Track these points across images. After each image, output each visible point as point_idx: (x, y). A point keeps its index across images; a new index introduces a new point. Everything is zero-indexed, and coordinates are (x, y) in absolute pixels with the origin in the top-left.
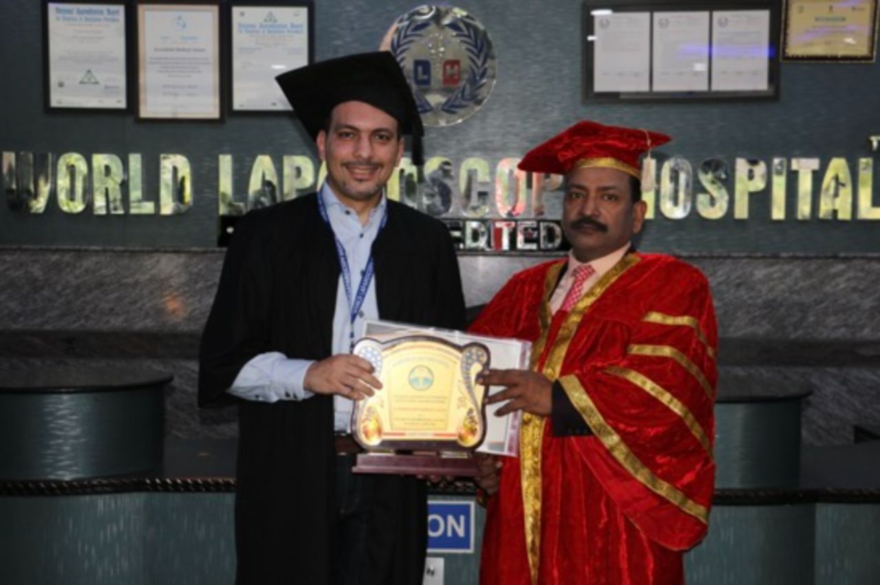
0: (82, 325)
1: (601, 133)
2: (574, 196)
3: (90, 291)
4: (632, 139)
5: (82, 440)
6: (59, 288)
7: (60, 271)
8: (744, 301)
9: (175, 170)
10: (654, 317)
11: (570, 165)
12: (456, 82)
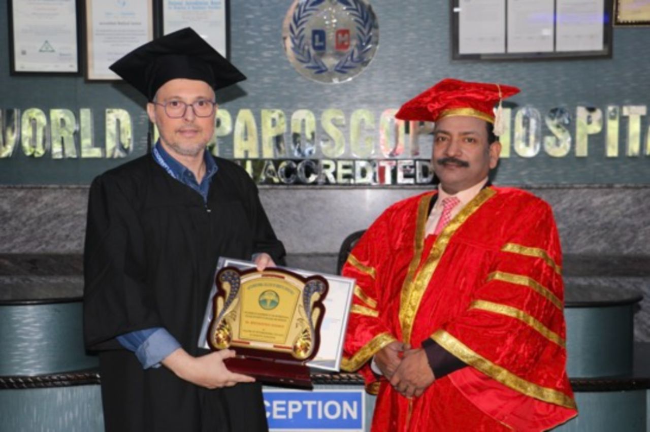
0: (43, 249)
1: (461, 88)
2: (440, 139)
3: (49, 221)
4: (487, 92)
5: (45, 343)
6: (24, 219)
7: (25, 205)
8: (585, 224)
9: (118, 122)
10: (510, 248)
11: (437, 115)
12: (347, 47)
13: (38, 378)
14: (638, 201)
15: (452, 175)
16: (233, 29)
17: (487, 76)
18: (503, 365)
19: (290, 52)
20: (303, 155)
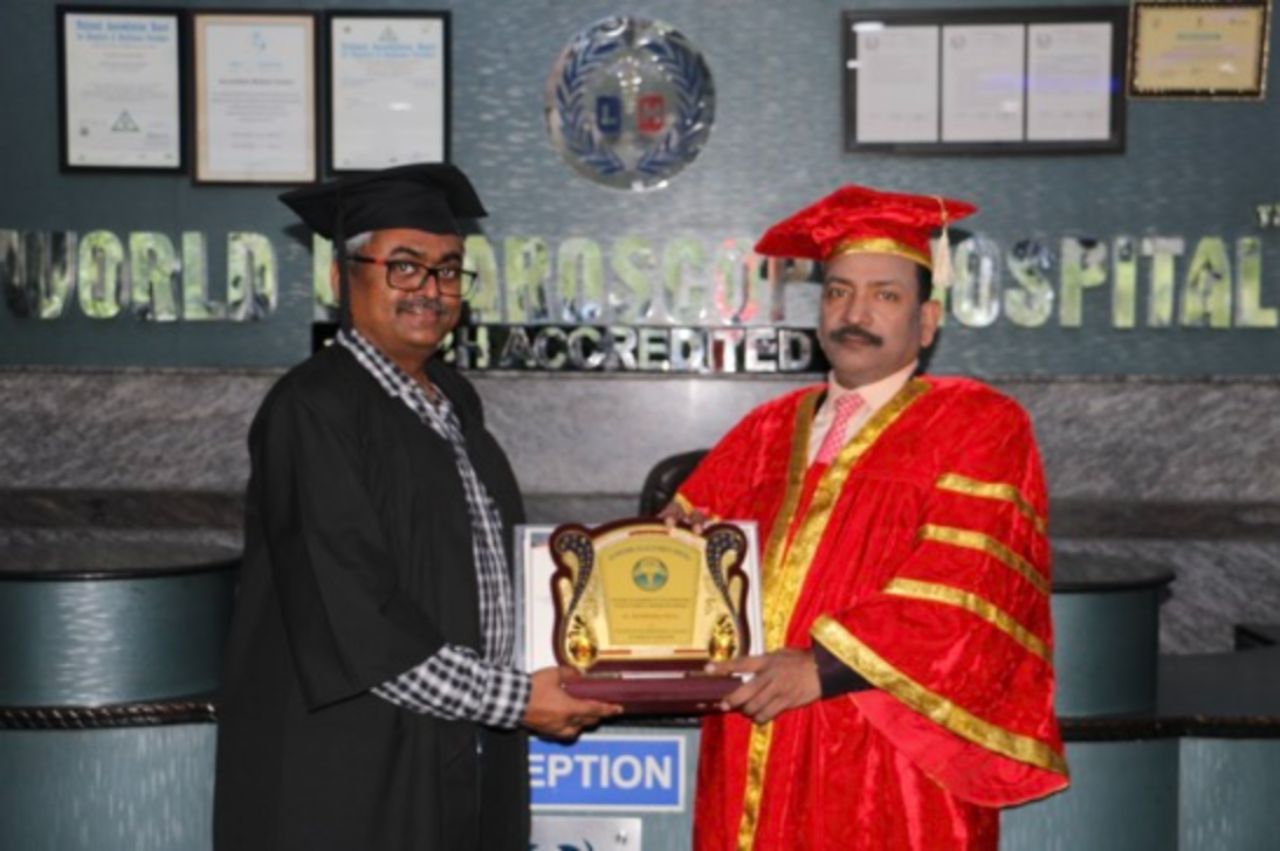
0: (115, 482)
1: (875, 202)
2: (835, 294)
3: (126, 432)
4: (919, 211)
5: (116, 648)
6: (81, 427)
7: (83, 403)
8: (1076, 445)
9: (250, 256)
10: (952, 483)
11: (828, 249)
12: (658, 127)
13: (104, 711)
14: (1168, 406)
16: (457, 93)
17: (906, 180)
18: (944, 693)
19: (557, 134)
20: (579, 318)
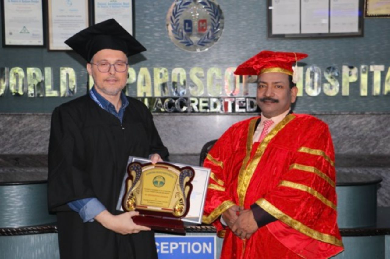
0: (23, 152)
1: (273, 56)
2: (261, 87)
3: (26, 135)
4: (289, 57)
5: (23, 208)
6: (11, 133)
7: (12, 125)
8: (348, 136)
9: (68, 75)
10: (303, 149)
11: (259, 71)
12: (205, 30)
13: (20, 229)
14: (379, 122)
15: (269, 108)
16: (136, 19)
17: (289, 48)
18: (298, 220)
19: (171, 33)
20: (179, 95)
